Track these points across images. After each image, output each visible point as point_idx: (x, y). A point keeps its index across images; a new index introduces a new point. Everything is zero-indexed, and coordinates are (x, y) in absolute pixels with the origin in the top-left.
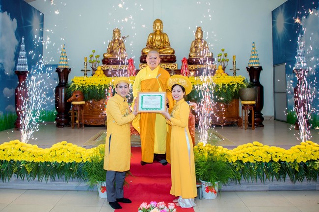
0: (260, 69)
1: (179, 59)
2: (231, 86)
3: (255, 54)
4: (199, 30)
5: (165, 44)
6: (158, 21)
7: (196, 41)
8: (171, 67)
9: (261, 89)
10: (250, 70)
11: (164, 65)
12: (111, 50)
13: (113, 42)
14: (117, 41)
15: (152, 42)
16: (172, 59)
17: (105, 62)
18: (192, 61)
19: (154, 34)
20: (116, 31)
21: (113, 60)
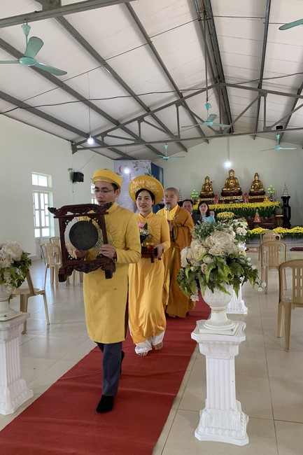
0: (289, 197)
2: (271, 208)
3: (286, 189)
4: (257, 175)
6: (232, 171)
7: (255, 182)
8: (238, 197)
9: (290, 208)
10: (283, 198)
11: (235, 197)
12: (204, 190)
13: (205, 185)
14: (208, 184)
15: (228, 184)
16: (240, 193)
17: (201, 196)
18: (251, 194)
19: (229, 179)
20: (207, 178)
21: (206, 195)
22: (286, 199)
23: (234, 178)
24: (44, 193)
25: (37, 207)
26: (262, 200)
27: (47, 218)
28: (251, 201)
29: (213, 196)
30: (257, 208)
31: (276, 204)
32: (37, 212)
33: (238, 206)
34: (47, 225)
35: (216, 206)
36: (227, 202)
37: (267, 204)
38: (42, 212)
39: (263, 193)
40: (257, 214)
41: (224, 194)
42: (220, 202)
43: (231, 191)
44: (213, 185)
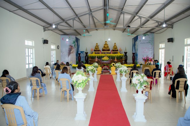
0: (127, 52)
1: (110, 50)
2: (121, 56)
3: (126, 49)
4: (115, 43)
5: (108, 47)
6: (106, 41)
7: (114, 46)
8: (109, 52)
9: (127, 56)
10: (125, 53)
11: (107, 52)
12: (96, 48)
13: (96, 46)
14: (97, 46)
15: (105, 46)
16: (109, 50)
17: (95, 51)
18: (113, 51)
19: (105, 44)
20: (97, 44)
21: (97, 50)
22: (126, 53)
23: (107, 44)
24: (31, 49)
25: (27, 55)
26: (117, 53)
27: (32, 59)
28: (113, 53)
29: (99, 51)
30: (116, 56)
32: (27, 57)
33: (109, 55)
34: (32, 62)
35: (100, 55)
36: (104, 53)
37: (119, 55)
38: (30, 57)
40: (116, 58)
41: (103, 50)
43: (106, 49)
44: (99, 47)
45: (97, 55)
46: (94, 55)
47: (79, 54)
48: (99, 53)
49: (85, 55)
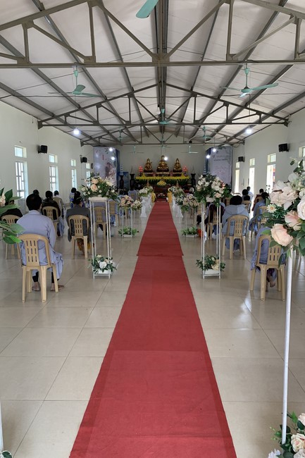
0: (195, 174)
2: (185, 180)
3: (193, 169)
4: (177, 159)
5: (166, 165)
6: (163, 156)
7: (176, 164)
9: (195, 180)
12: (147, 167)
13: (147, 164)
14: (148, 163)
15: (161, 164)
16: (167, 170)
17: (145, 171)
18: (174, 171)
19: (161, 161)
20: (148, 160)
21: (148, 170)
22: (193, 175)
23: (165, 161)
26: (180, 175)
29: (151, 171)
30: (177, 180)
31: (188, 178)
33: (167, 178)
35: (154, 178)
36: (160, 175)
37: (183, 177)
39: (181, 171)
40: (178, 183)
41: (158, 170)
42: (157, 175)
43: (162, 169)
44: (152, 165)
45: (148, 178)
46: (143, 178)
47: (122, 177)
48: (152, 175)
49: (130, 178)
